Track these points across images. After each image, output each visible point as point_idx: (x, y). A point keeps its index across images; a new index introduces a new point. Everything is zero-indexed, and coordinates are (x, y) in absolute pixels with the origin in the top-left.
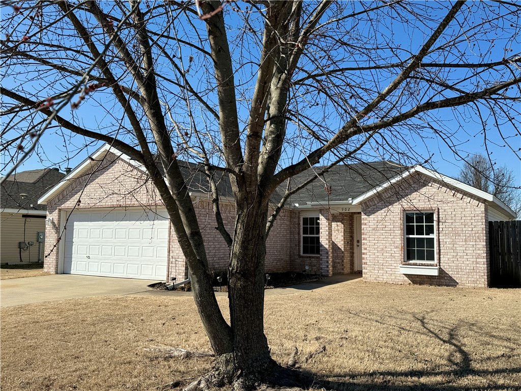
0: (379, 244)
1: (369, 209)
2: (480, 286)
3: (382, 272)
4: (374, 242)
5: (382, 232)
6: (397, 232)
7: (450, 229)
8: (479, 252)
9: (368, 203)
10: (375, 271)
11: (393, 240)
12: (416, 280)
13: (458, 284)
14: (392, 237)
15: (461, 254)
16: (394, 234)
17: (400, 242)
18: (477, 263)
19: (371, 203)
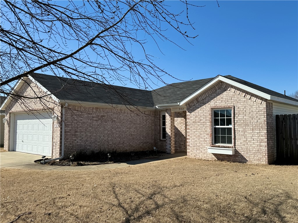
0: (197, 133)
1: (191, 109)
2: (262, 163)
3: (199, 151)
4: (194, 131)
5: (199, 124)
6: (207, 124)
7: (242, 121)
8: (262, 138)
9: (190, 104)
10: (195, 151)
11: (206, 129)
12: (220, 157)
13: (247, 161)
14: (205, 127)
15: (250, 139)
16: (206, 125)
17: (210, 131)
18: (261, 146)
19: (192, 104)
